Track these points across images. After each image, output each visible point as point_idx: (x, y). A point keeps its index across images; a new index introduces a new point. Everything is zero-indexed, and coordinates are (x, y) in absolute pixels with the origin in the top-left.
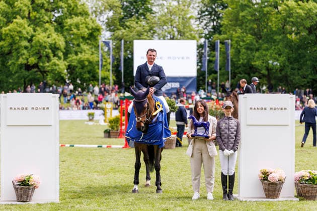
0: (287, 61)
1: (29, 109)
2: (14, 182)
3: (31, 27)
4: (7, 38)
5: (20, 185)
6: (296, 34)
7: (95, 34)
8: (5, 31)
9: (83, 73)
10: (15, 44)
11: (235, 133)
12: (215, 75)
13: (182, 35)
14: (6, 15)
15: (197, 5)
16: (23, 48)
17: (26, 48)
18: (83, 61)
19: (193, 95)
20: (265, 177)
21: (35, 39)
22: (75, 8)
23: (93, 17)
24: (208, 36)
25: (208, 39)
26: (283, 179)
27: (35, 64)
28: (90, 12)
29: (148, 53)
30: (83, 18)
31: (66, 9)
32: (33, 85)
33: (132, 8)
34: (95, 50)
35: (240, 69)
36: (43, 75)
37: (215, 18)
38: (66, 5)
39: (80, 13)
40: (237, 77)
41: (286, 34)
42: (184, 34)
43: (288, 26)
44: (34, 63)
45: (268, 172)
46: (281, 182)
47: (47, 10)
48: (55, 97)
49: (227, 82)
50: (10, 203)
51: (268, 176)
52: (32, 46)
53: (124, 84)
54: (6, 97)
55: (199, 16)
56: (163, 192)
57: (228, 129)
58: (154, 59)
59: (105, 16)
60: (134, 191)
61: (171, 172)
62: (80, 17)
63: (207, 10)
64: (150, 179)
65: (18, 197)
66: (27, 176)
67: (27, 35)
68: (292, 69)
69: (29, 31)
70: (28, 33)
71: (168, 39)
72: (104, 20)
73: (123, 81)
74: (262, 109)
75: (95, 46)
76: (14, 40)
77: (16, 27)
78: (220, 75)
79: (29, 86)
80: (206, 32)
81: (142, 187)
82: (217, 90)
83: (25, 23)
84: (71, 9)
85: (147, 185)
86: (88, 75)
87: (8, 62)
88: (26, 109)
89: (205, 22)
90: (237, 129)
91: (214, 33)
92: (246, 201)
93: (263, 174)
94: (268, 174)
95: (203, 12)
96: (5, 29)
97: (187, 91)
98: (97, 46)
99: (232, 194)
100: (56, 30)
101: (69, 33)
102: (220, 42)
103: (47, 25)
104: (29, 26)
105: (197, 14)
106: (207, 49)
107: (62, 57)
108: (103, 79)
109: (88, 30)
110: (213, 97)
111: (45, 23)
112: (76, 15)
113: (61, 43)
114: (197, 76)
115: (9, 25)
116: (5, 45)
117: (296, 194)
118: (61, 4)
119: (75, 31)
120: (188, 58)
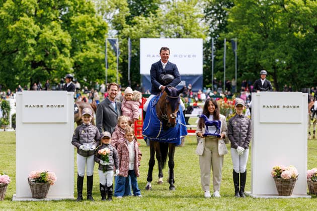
0: (293, 60)
1: (45, 106)
2: (30, 178)
3: (38, 25)
4: (14, 36)
5: (35, 182)
6: (303, 32)
7: (101, 32)
8: (12, 29)
9: (88, 71)
10: (22, 41)
11: (247, 131)
12: (221, 73)
13: (188, 33)
14: (13, 13)
15: (203, 3)
16: (30, 46)
17: (32, 45)
18: (88, 59)
19: (199, 93)
20: (278, 174)
21: (42, 36)
22: (82, 6)
23: (100, 15)
24: (214, 34)
25: (214, 37)
26: (296, 176)
27: (42, 61)
28: (96, 9)
29: (161, 51)
30: (89, 16)
31: (72, 7)
32: (40, 82)
33: (139, 6)
34: (102, 48)
35: (246, 67)
36: (50, 73)
37: (222, 16)
38: (72, 3)
39: (86, 11)
40: (243, 75)
41: (293, 32)
42: (191, 32)
43: (294, 25)
44: (40, 60)
45: (280, 170)
46: (294, 179)
47: (53, 8)
48: (70, 95)
49: (233, 80)
50: (25, 199)
51: (281, 173)
52: (38, 44)
53: (130, 82)
54: (21, 95)
55: (205, 14)
56: (176, 189)
57: (240, 127)
58: (168, 57)
59: (112, 15)
60: (148, 188)
61: (182, 169)
62: (86, 15)
63: (213, 9)
64: (162, 176)
65: (33, 194)
66: (43, 173)
67: (33, 33)
68: (299, 67)
69: (35, 29)
70: (34, 31)
71: (174, 38)
72: (111, 18)
73: (129, 79)
74: (275, 107)
75: (101, 44)
76: (20, 37)
77: (23, 26)
78: (226, 73)
79: (35, 84)
80: (212, 30)
81: (154, 185)
82: (223, 88)
83: (31, 21)
84: (77, 7)
85: (159, 183)
86: (94, 73)
87: (15, 60)
88: (42, 106)
89: (211, 20)
90: (249, 127)
91: (220, 31)
92: (259, 199)
93: (276, 171)
94: (280, 171)
95: (208, 10)
96: (12, 26)
97: (194, 90)
98: (103, 43)
99: (244, 191)
100: (63, 28)
101: (75, 30)
102: (227, 41)
103: (53, 23)
104: (35, 24)
105: (203, 12)
106: (214, 47)
107: (69, 55)
108: (110, 77)
109: (95, 27)
110: (221, 95)
111: (52, 21)
112: (83, 12)
113: (68, 40)
114: (203, 74)
115: (15, 23)
116: (12, 43)
117: (309, 192)
118: (67, 2)
119: (81, 28)
120: (194, 56)
